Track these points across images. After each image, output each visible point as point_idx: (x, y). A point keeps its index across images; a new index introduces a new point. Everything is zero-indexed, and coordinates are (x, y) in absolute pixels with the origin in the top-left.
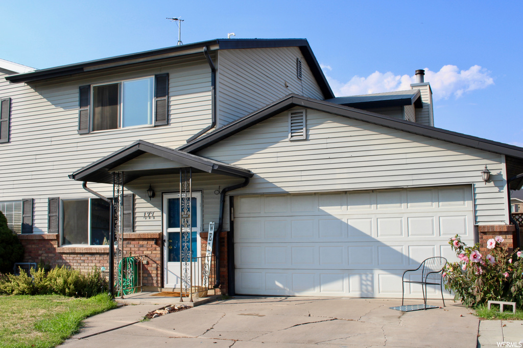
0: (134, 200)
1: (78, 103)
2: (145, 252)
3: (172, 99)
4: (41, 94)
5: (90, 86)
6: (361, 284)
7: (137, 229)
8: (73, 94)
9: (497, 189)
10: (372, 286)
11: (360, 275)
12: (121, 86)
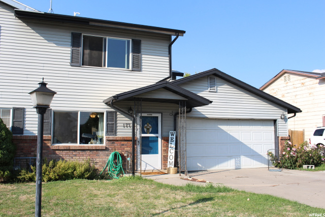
1: (70, 44)
2: (125, 149)
3: (143, 56)
4: (33, 29)
5: (81, 34)
6: (236, 163)
8: (68, 38)
9: (284, 122)
11: (235, 158)
12: (105, 39)
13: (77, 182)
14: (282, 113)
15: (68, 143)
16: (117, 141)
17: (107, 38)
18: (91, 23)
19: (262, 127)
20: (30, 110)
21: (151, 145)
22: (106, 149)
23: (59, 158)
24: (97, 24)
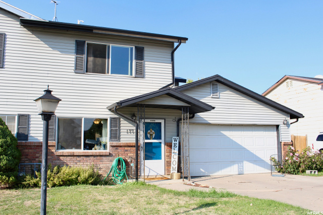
0: (120, 121)
1: (74, 51)
2: (129, 154)
3: (146, 63)
4: (38, 37)
5: (85, 41)
6: (239, 168)
7: (121, 139)
8: (71, 44)
10: (243, 169)
11: (238, 163)
12: (109, 47)
13: (81, 188)
14: (284, 119)
15: (72, 148)
16: (121, 146)
17: (111, 45)
18: (95, 31)
19: (265, 132)
20: (34, 116)
21: (154, 150)
22: (110, 155)
23: (63, 164)
24: (100, 32)
